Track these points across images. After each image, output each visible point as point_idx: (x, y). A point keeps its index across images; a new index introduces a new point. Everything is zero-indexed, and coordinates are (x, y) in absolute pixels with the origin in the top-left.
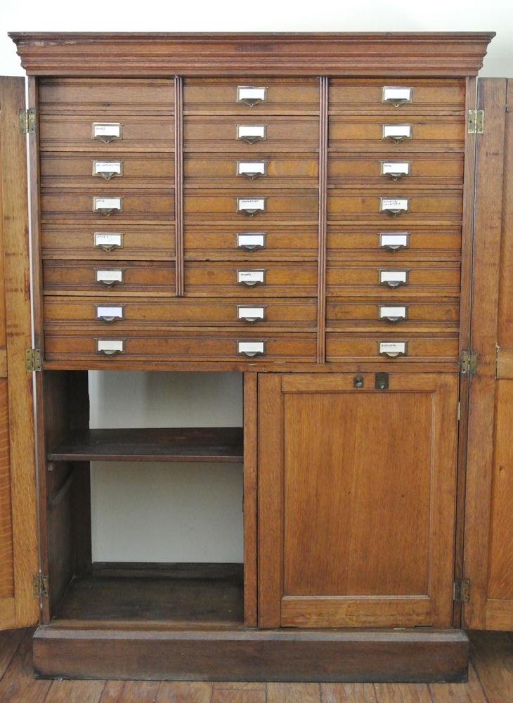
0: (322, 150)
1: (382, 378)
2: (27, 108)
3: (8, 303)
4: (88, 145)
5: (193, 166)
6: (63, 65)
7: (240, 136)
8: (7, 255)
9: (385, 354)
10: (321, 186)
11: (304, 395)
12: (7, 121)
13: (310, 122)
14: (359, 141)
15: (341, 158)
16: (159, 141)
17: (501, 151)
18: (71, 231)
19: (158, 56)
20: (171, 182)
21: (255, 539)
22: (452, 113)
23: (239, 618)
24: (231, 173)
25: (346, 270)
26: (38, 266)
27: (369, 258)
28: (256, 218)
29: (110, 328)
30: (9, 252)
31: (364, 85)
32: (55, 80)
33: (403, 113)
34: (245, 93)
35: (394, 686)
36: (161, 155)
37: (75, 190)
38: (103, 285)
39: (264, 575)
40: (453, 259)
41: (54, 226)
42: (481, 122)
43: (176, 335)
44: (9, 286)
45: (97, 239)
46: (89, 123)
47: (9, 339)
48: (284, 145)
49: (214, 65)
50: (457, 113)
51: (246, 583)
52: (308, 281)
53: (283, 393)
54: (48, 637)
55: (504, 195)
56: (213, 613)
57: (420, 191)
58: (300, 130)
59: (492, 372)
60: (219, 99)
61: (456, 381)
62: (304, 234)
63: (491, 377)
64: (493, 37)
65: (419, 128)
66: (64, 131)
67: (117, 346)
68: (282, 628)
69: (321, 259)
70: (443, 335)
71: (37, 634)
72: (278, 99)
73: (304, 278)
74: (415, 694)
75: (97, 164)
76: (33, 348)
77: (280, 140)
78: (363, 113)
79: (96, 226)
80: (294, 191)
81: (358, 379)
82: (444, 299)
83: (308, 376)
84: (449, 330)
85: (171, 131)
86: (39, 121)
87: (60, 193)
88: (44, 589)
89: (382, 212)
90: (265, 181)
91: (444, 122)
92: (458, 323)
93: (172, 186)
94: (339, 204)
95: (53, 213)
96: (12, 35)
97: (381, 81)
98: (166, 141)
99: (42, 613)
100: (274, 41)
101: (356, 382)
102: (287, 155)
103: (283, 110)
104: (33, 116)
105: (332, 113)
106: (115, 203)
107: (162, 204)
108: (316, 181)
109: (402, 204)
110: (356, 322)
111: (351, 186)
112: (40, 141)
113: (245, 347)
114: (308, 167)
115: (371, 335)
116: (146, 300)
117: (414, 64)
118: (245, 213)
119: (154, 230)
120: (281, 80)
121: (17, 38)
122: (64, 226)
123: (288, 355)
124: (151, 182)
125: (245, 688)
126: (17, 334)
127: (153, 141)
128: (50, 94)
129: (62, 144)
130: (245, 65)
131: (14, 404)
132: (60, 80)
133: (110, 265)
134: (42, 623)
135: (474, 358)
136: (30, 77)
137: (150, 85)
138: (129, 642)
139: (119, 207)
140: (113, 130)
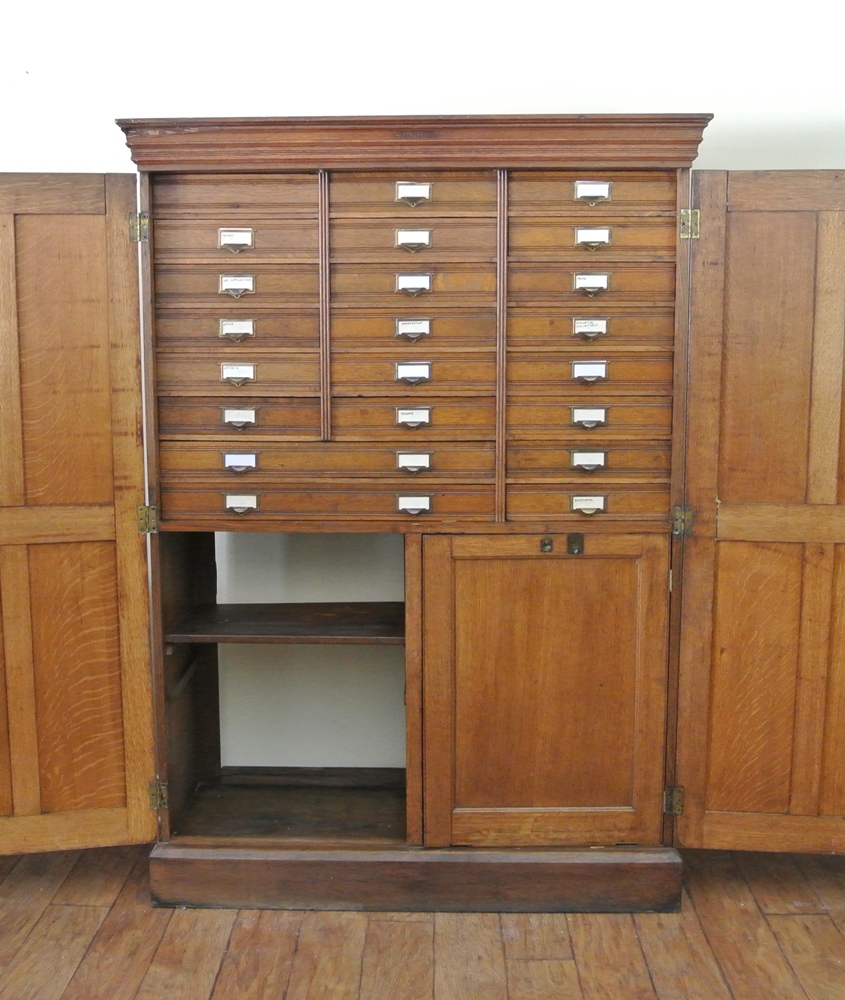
0: (501, 261)
1: (576, 541)
2: (139, 211)
3: (115, 449)
4: (214, 255)
5: (341, 279)
6: (182, 158)
7: (399, 243)
8: (115, 391)
9: (579, 511)
10: (500, 305)
11: (479, 562)
12: (115, 228)
13: (485, 225)
14: (546, 248)
15: (524, 270)
16: (301, 250)
17: (722, 260)
18: (194, 360)
19: (297, 145)
20: (315, 300)
21: (420, 738)
22: (660, 213)
23: (400, 834)
24: (388, 289)
25: (531, 408)
26: (152, 404)
27: (559, 393)
28: (419, 344)
29: (241, 481)
30: (117, 387)
31: (552, 179)
32: (173, 177)
33: (601, 214)
34: (405, 190)
35: (591, 917)
36: (302, 267)
37: (198, 311)
38: (232, 427)
39: (430, 783)
40: (664, 393)
41: (172, 355)
42: (696, 224)
43: (319, 488)
44: (117, 428)
45: (225, 371)
46: (214, 230)
47: (118, 493)
48: (454, 254)
49: (367, 156)
50: (667, 214)
51: (408, 792)
52: (483, 421)
53: (454, 559)
54: (170, 857)
55: (725, 314)
56: (370, 829)
57: (621, 310)
58: (474, 236)
59: (710, 533)
60: (373, 198)
61: (667, 544)
62: (480, 364)
63: (711, 538)
64: (710, 120)
65: (622, 232)
66: (186, 239)
67: (249, 501)
68: (453, 847)
69: (500, 394)
70: (651, 486)
71: (155, 853)
72: (445, 197)
73: (478, 417)
74: (616, 927)
75: (224, 279)
76: (147, 504)
77: (447, 248)
78: (551, 213)
79: (224, 355)
80: (465, 310)
81: (547, 542)
82: (652, 443)
83: (484, 539)
84: (658, 481)
85: (315, 237)
86: (153, 228)
87: (179, 314)
88: (162, 798)
89: (576, 336)
90: (430, 299)
91: (650, 225)
92: (669, 472)
93: (316, 305)
94: (523, 326)
95: (171, 339)
96: (120, 123)
97: (572, 174)
98: (309, 250)
99: (160, 827)
100: (440, 126)
101: (543, 545)
102: (458, 266)
103: (451, 210)
104: (146, 221)
105: (512, 214)
106: (246, 327)
107: (303, 327)
108: (493, 299)
109: (600, 326)
110: (543, 471)
111: (536, 304)
112: (154, 251)
113: (407, 503)
114: (482, 281)
115: (561, 487)
116: (284, 445)
117: (612, 153)
118: (406, 338)
119: (293, 359)
120: (449, 174)
121: (127, 126)
122: (183, 355)
123: (460, 513)
124: (291, 300)
125: (408, 919)
126: (128, 488)
127: (293, 250)
128: (167, 194)
129: (182, 255)
130: (405, 156)
131: (124, 574)
132: (179, 177)
133: (241, 403)
134: (161, 840)
135: (689, 515)
136: (142, 173)
137: (289, 182)
138: (267, 863)
139: (251, 332)
140: (244, 237)
